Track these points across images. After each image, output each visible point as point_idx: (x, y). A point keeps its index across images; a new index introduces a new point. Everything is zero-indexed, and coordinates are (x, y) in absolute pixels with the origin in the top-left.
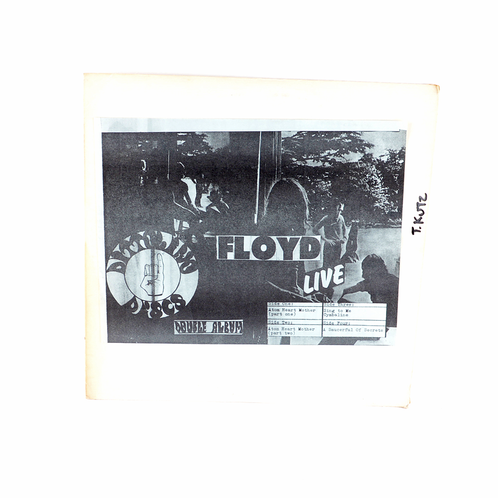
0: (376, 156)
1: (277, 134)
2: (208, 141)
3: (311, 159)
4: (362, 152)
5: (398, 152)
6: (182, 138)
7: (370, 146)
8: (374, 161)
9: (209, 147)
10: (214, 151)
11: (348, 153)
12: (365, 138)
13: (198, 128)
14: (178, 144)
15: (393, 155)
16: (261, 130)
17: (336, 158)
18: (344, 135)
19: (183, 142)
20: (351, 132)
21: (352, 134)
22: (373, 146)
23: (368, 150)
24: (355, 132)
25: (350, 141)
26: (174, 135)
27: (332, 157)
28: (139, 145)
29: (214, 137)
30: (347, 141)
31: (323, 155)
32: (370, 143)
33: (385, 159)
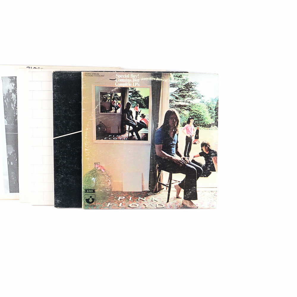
0: (13, 88)
1: (6, 127)
2: (11, 153)
3: (15, 113)
4: (11, 94)
5: (10, 79)
6: (10, 163)
7: (9, 91)
8: (15, 88)
9: (13, 152)
10: (14, 151)
11: (12, 99)
12: (6, 93)
13: (6, 157)
14: (12, 164)
15: (12, 82)
16: (5, 133)
17: (14, 104)
18: (5, 101)
19: (11, 162)
20: (4, 98)
21: (5, 98)
22: (9, 89)
23: (11, 91)
24: (4, 97)
25: (7, 98)
26: (9, 166)
27: (14, 105)
28: (14, 179)
29: (9, 151)
30: (7, 100)
31: (14, 109)
32: (8, 90)
33: (14, 85)
